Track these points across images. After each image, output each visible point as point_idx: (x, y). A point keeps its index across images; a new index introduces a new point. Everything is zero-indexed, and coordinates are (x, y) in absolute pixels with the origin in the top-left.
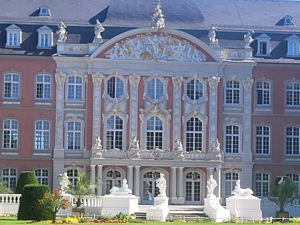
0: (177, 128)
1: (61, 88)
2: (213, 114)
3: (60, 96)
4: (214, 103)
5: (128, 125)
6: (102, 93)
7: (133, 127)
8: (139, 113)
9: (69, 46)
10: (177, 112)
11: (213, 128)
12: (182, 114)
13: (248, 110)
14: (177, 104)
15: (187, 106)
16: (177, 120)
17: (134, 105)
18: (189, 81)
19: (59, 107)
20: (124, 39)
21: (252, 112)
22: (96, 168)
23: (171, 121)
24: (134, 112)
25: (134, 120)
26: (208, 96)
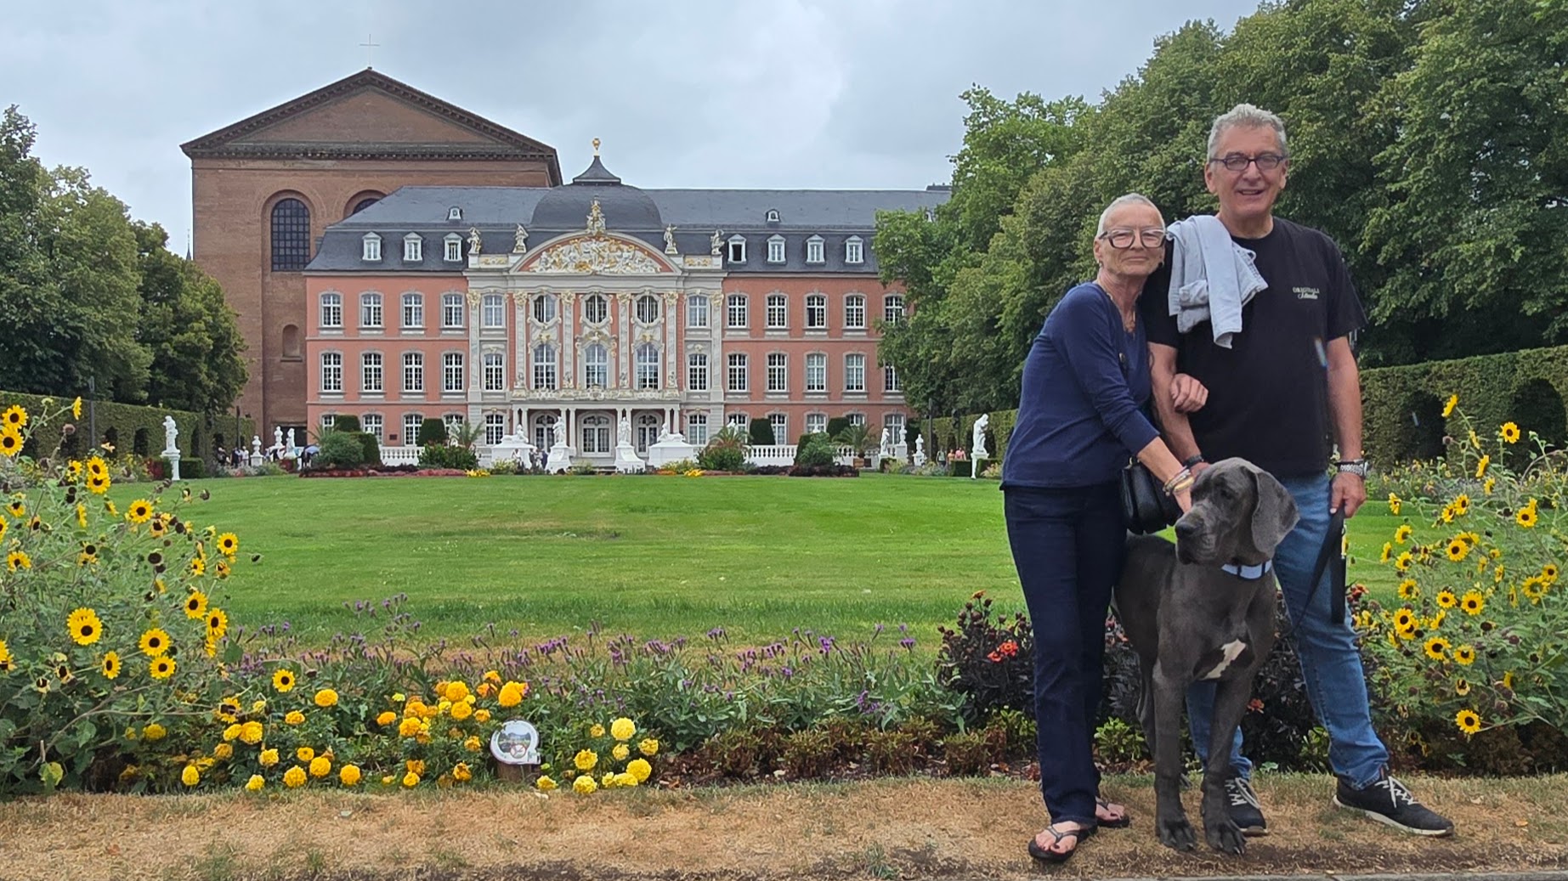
1: (475, 312)
2: (672, 340)
3: (474, 323)
4: (672, 327)
5: (561, 355)
6: (527, 316)
7: (568, 359)
8: (575, 340)
10: (624, 338)
11: (672, 358)
12: (631, 341)
13: (717, 333)
14: (624, 328)
15: (637, 331)
17: (568, 331)
18: (639, 297)
19: (474, 337)
20: (553, 246)
21: (723, 336)
22: (520, 412)
23: (617, 350)
24: (568, 341)
25: (569, 351)
26: (664, 316)
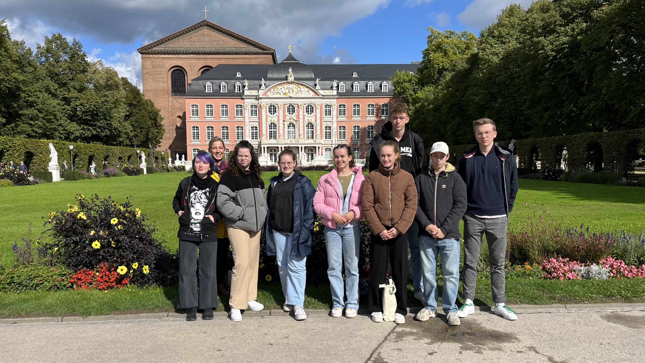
0: (301, 128)
1: (247, 111)
2: (318, 121)
3: (247, 115)
4: (318, 116)
5: (279, 127)
6: (266, 112)
7: (281, 128)
8: (284, 121)
9: (250, 91)
10: (301, 121)
11: (318, 128)
12: (304, 121)
13: (335, 119)
14: (301, 117)
15: (306, 118)
16: (301, 125)
17: (281, 118)
18: (307, 105)
19: (247, 120)
20: (275, 86)
21: (337, 119)
22: (264, 148)
23: (299, 125)
24: (281, 121)
25: (281, 125)
26: (316, 112)
